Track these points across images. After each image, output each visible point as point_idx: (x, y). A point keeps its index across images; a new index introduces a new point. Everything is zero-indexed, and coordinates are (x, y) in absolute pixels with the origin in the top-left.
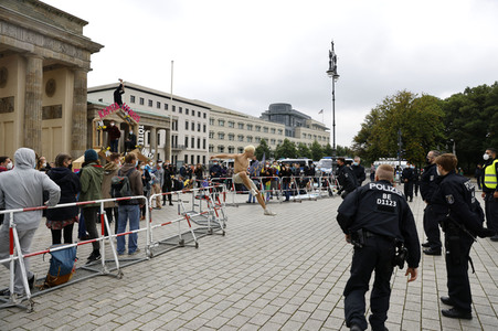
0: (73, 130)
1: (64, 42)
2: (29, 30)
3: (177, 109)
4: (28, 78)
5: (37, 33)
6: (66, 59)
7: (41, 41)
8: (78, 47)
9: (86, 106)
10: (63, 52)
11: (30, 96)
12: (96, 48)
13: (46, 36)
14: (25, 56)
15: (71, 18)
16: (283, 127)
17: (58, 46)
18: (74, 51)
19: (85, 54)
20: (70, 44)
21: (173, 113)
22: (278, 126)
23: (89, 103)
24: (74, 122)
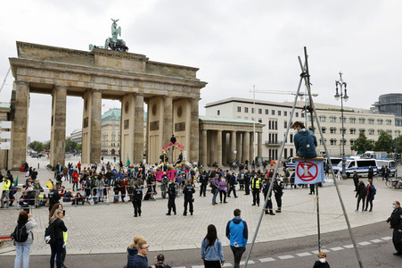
0: (191, 138)
1: (184, 85)
2: (165, 83)
3: (276, 113)
4: (165, 110)
5: (169, 84)
6: (185, 95)
7: (171, 88)
8: (192, 87)
9: (198, 122)
10: (183, 91)
11: (166, 120)
12: (203, 85)
13: (174, 85)
14: (163, 98)
15: (188, 69)
16: (392, 117)
17: (180, 89)
18: (190, 90)
19: (196, 90)
20: (187, 86)
21: (273, 116)
22: (385, 117)
23: (200, 120)
24: (191, 133)
